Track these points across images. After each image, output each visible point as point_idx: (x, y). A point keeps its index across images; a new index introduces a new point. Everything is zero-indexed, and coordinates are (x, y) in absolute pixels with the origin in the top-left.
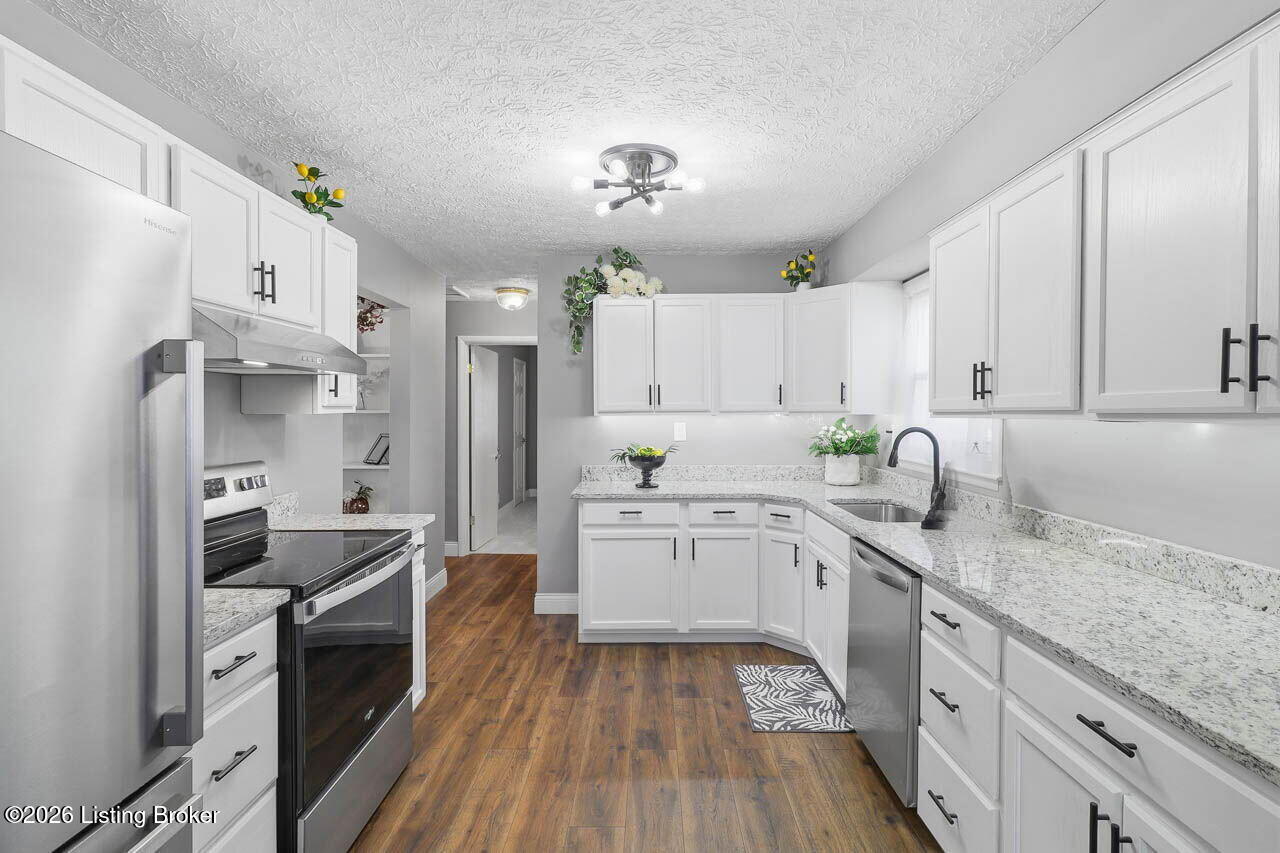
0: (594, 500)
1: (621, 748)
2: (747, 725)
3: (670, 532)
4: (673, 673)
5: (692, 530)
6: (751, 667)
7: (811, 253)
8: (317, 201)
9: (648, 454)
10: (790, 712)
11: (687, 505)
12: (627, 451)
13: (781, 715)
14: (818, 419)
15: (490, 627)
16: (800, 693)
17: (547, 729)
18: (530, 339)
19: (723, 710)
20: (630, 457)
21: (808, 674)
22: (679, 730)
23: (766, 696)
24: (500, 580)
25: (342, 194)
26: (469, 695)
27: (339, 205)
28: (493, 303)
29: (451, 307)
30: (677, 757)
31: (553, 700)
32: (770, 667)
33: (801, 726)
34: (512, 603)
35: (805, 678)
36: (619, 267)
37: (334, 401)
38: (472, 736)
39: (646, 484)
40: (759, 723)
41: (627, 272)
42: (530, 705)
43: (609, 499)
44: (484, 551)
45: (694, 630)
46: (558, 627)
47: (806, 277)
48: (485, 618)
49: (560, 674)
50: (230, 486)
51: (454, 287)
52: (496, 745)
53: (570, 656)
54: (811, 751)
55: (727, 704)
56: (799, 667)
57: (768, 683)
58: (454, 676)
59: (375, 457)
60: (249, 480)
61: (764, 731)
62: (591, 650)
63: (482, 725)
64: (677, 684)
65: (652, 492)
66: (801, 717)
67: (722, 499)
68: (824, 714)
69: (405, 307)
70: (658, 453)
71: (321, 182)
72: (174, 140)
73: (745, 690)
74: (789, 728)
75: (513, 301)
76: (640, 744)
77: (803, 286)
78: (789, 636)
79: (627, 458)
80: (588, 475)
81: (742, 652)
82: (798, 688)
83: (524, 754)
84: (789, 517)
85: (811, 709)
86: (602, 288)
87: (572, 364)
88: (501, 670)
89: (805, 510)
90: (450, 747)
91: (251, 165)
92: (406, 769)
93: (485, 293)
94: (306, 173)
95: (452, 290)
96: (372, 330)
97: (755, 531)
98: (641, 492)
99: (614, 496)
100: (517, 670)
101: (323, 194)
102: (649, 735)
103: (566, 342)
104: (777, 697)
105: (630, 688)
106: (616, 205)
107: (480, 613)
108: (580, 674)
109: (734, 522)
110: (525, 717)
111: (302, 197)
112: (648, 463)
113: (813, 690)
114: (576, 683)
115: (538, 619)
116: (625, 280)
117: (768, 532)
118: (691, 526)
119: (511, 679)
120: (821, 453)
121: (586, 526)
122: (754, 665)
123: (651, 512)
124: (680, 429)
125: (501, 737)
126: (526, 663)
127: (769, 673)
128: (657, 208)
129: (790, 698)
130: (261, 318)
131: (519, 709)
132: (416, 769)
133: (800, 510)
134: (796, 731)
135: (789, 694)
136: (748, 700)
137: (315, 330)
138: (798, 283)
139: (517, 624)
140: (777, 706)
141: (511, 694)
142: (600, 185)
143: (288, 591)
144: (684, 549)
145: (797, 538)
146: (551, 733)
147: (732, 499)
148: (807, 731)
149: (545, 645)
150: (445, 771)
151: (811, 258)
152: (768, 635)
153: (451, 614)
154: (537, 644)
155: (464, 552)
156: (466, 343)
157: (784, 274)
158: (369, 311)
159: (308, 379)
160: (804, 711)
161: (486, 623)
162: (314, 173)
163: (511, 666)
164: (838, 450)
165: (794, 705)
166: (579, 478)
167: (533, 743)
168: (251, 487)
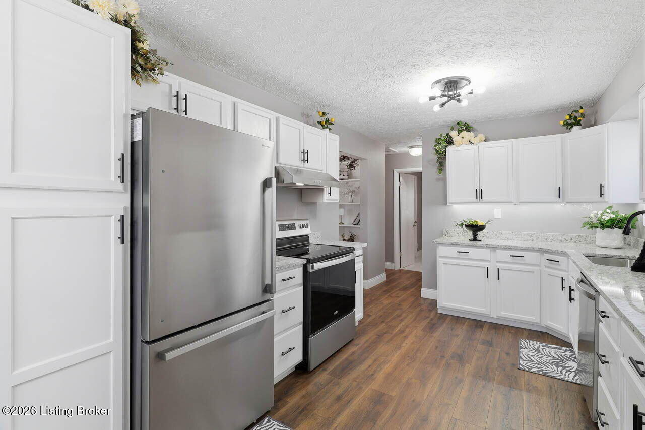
0: (444, 244)
1: (443, 357)
2: (515, 365)
3: (486, 264)
4: (481, 335)
5: (498, 264)
6: (531, 341)
7: (581, 108)
8: (326, 124)
9: (474, 224)
10: (546, 366)
11: (495, 251)
12: (463, 222)
13: (539, 366)
14: (589, 207)
15: (400, 299)
16: (558, 359)
17: (412, 341)
18: (419, 169)
19: (504, 355)
20: (465, 225)
21: (568, 353)
22: (475, 358)
23: (534, 356)
24: (409, 282)
25: (333, 120)
26: (383, 322)
27: (332, 124)
28: (408, 153)
29: (387, 157)
30: (469, 368)
31: (418, 331)
32: (543, 344)
33: (549, 374)
34: (413, 291)
35: (565, 353)
36: (459, 131)
37: (330, 197)
38: (380, 336)
39: (475, 239)
40: (523, 366)
41: (464, 133)
42: (407, 331)
43: (451, 245)
44: (406, 268)
45: (499, 316)
46: (430, 304)
47: (578, 123)
48: (398, 295)
49: (424, 323)
50: (297, 227)
51: (390, 148)
52: (388, 342)
53: (432, 317)
54: (550, 386)
55: (508, 354)
56: (563, 348)
57: (539, 351)
58: (379, 314)
59: (356, 222)
60: (303, 225)
61: (524, 370)
62: (443, 317)
63: (385, 333)
64: (483, 339)
65: (478, 243)
66: (552, 370)
67: (515, 249)
68: (569, 373)
69: (365, 159)
70: (480, 223)
71: (327, 116)
72: (278, 115)
73: (521, 350)
74: (541, 373)
75: (417, 152)
76: (452, 358)
77: (575, 128)
78: (559, 329)
79: (464, 226)
80: (446, 234)
81: (529, 334)
82: (557, 357)
83: (399, 347)
84: (558, 262)
85: (560, 369)
86: (451, 142)
87: (438, 180)
88: (399, 316)
89: (568, 258)
90: (370, 338)
91: (305, 115)
92: (351, 341)
93: (404, 149)
94: (321, 115)
95: (389, 149)
96: (354, 169)
97: (538, 268)
98: (472, 243)
99: (454, 244)
100: (405, 317)
101: (327, 121)
102: (459, 356)
103: (434, 170)
104: (541, 358)
105: (457, 335)
106: (443, 105)
107: (397, 293)
108: (434, 324)
109: (523, 262)
110: (404, 335)
111: (320, 123)
112: (476, 229)
113: (568, 360)
114: (432, 327)
115: (422, 299)
116: (463, 137)
117: (547, 269)
118: (497, 262)
119: (402, 320)
120: (592, 227)
121: (441, 257)
122: (533, 341)
123: (475, 252)
124: (498, 212)
125: (391, 339)
126: (411, 316)
127: (541, 347)
128: (465, 103)
129: (550, 360)
130: (305, 169)
131: (402, 332)
132: (356, 342)
133: (566, 258)
134: (545, 375)
135: (549, 358)
136: (521, 355)
137: (323, 172)
138: (572, 127)
139: (412, 300)
140: (539, 362)
141: (401, 325)
142: (432, 99)
143: (306, 260)
144: (493, 274)
145: (563, 274)
146: (412, 343)
147: (522, 249)
148: (553, 377)
149: (421, 310)
150: (366, 345)
151: (581, 111)
152: (547, 327)
153: (385, 291)
154: (418, 309)
155: (397, 268)
156: (397, 172)
157: (562, 123)
158: (354, 162)
159: (320, 189)
160: (556, 368)
161: (399, 297)
162: (324, 114)
163: (404, 315)
164: (603, 225)
165: (551, 364)
166: (442, 234)
167: (404, 345)
168: (303, 228)
